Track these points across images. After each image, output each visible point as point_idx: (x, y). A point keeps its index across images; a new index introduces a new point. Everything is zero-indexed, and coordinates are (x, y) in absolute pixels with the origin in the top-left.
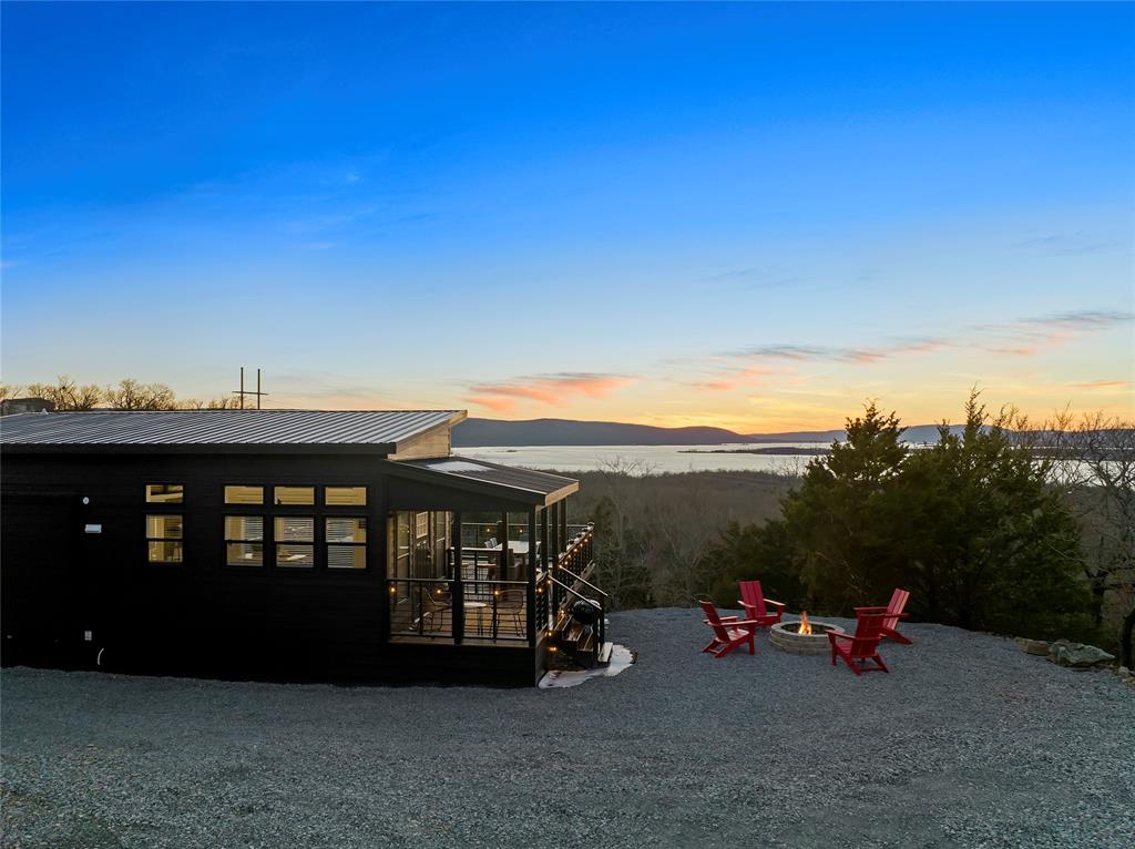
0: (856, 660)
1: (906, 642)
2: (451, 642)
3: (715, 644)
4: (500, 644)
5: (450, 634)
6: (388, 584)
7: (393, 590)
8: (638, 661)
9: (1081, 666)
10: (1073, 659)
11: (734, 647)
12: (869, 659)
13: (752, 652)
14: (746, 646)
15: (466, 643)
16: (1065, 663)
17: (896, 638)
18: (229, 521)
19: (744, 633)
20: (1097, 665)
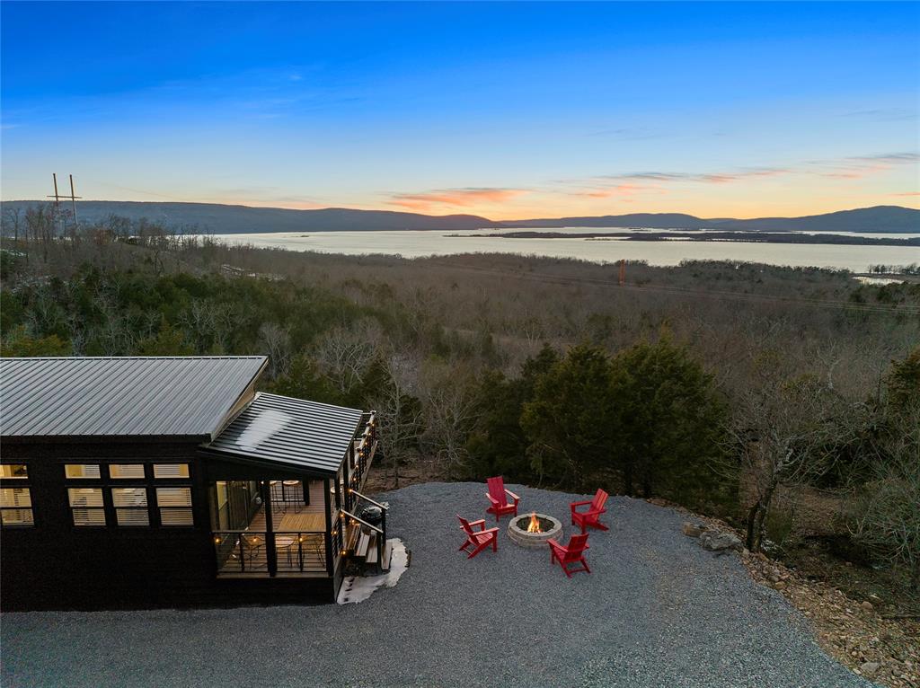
1: (605, 528)
2: (267, 575)
3: (468, 543)
4: (305, 576)
5: (266, 570)
6: (213, 535)
7: (217, 541)
8: (412, 563)
9: (719, 550)
10: (714, 546)
11: (482, 549)
12: (577, 562)
13: (495, 549)
14: (491, 545)
15: (279, 576)
16: (709, 548)
18: (72, 492)
19: (488, 539)
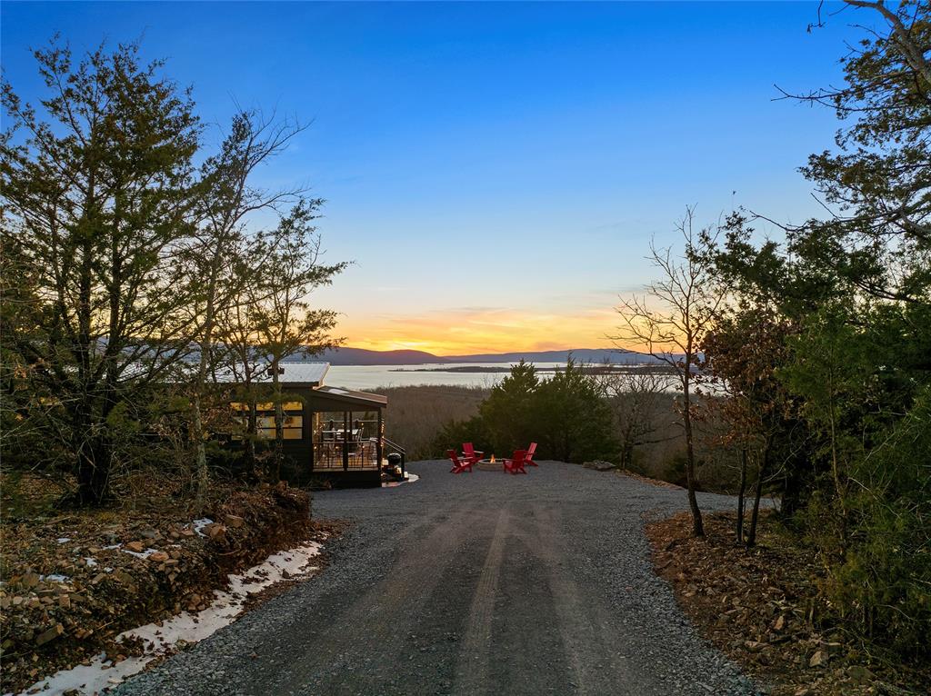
0: (514, 470)
1: (536, 465)
2: (343, 470)
3: (455, 469)
4: (364, 469)
5: (342, 466)
6: (312, 445)
9: (602, 470)
10: (600, 467)
11: (462, 470)
12: (519, 470)
13: (470, 471)
14: (467, 469)
15: (348, 470)
16: (596, 469)
17: (531, 464)
19: (466, 463)
20: (609, 469)
